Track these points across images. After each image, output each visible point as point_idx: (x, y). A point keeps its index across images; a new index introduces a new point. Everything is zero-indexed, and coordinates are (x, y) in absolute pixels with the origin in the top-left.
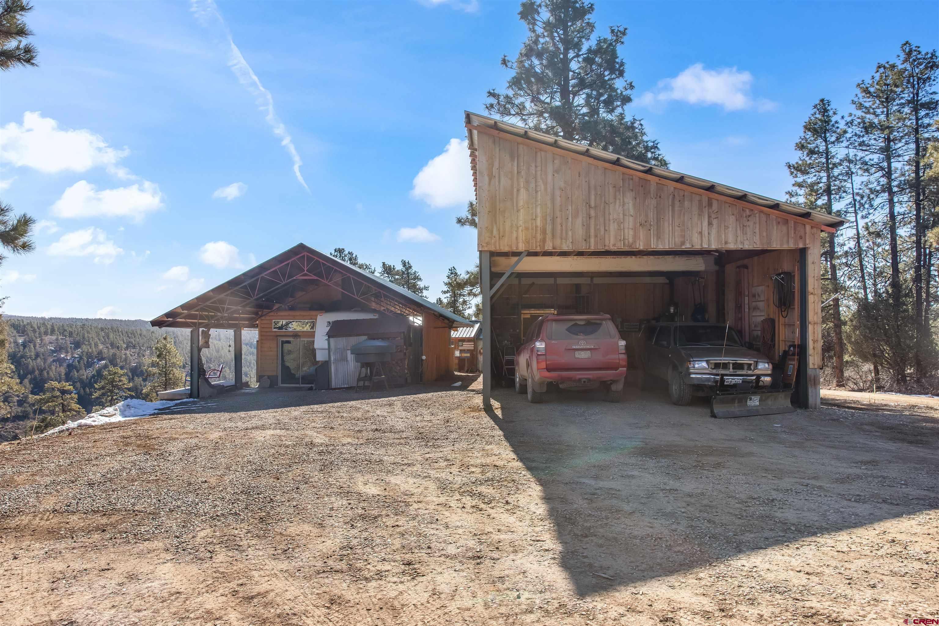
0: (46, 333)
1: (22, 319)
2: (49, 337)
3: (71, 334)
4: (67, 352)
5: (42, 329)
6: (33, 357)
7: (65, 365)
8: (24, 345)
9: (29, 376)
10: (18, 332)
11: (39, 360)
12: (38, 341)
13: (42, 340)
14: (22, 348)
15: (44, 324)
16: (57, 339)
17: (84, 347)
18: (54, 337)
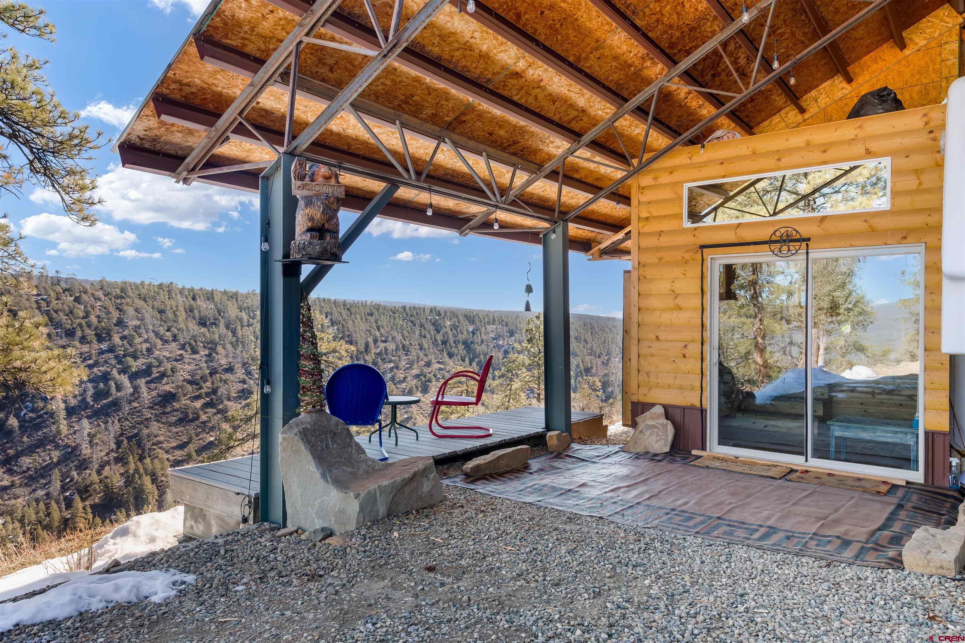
0: (489, 323)
1: (471, 311)
2: (491, 326)
3: (507, 325)
4: (504, 339)
5: (486, 320)
6: (480, 343)
7: (502, 350)
8: (473, 333)
9: (476, 360)
10: (469, 322)
11: (483, 346)
12: (483, 329)
13: (486, 329)
14: (471, 335)
15: (487, 315)
16: (497, 328)
17: (517, 335)
18: (494, 327)
